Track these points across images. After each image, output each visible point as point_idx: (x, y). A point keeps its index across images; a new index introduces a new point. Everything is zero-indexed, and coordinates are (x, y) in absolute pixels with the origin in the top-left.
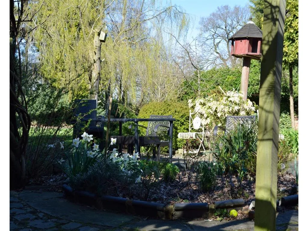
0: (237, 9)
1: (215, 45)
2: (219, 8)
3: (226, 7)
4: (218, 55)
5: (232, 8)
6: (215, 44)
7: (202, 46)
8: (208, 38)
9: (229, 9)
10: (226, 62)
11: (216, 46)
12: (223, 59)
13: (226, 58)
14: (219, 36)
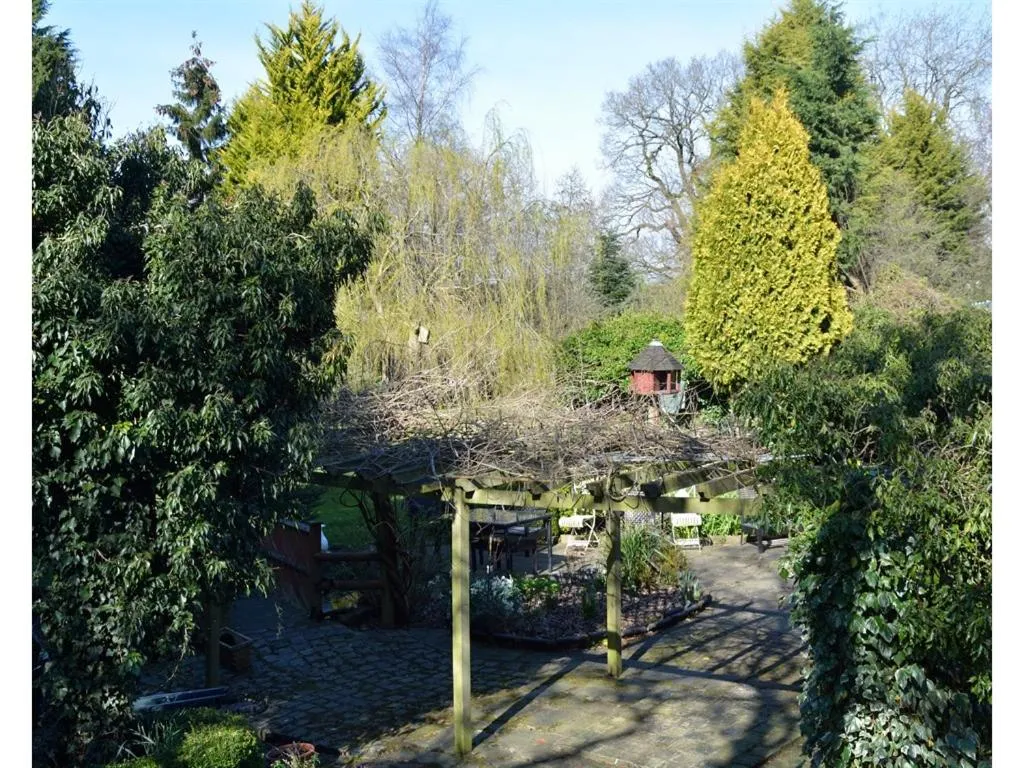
0: (697, 67)
1: (646, 158)
2: (650, 67)
3: (670, 64)
4: (656, 185)
5: (684, 64)
6: (648, 155)
7: (613, 165)
8: (629, 144)
9: (677, 66)
10: (678, 200)
11: (651, 159)
12: (669, 195)
13: (676, 190)
14: (656, 137)
